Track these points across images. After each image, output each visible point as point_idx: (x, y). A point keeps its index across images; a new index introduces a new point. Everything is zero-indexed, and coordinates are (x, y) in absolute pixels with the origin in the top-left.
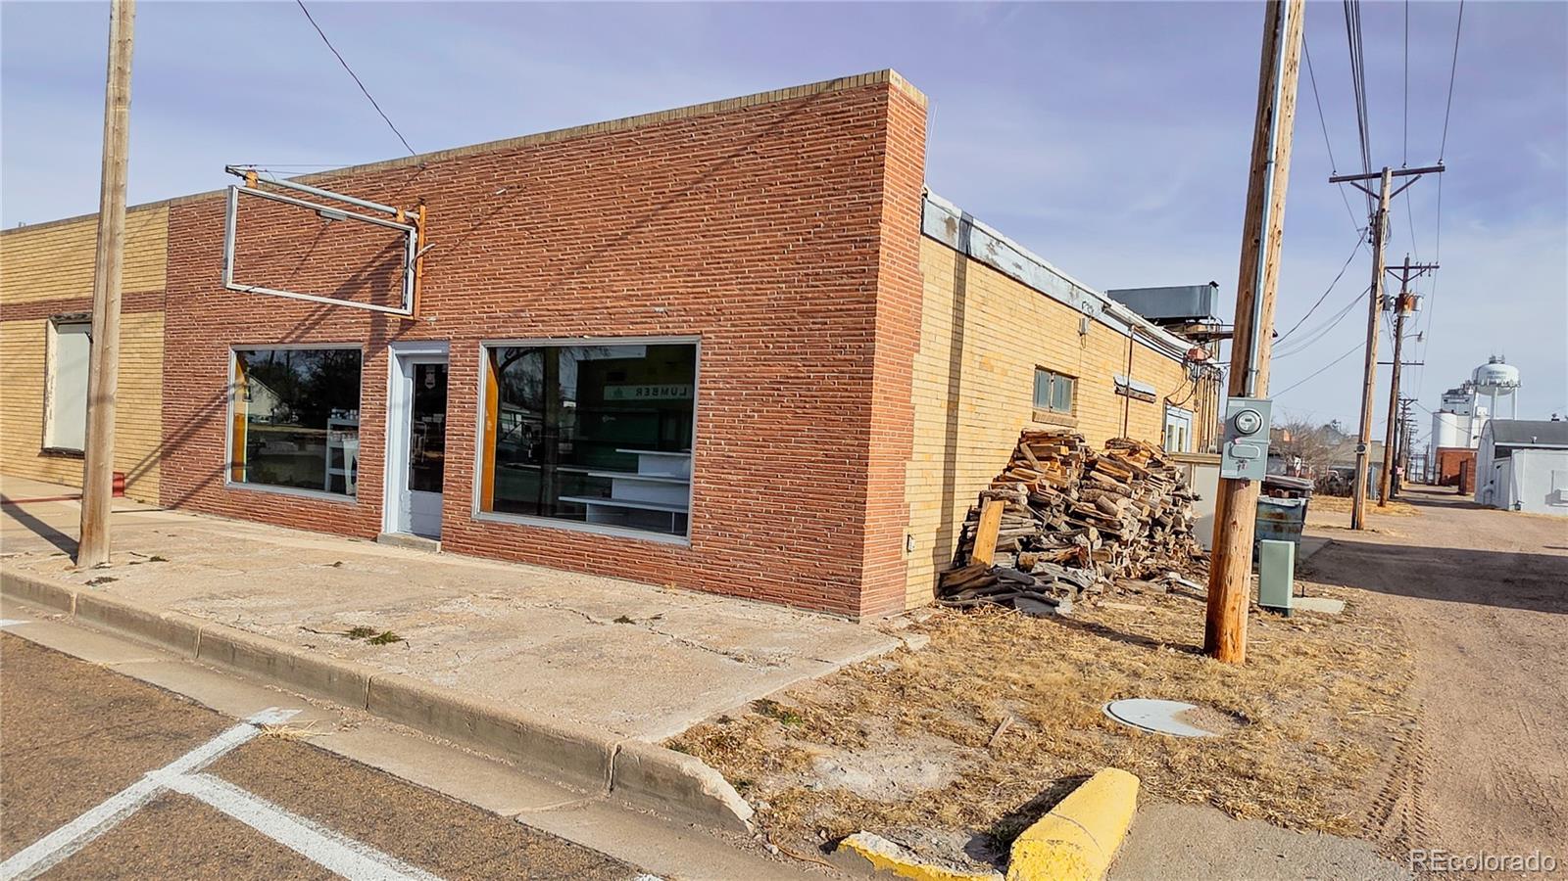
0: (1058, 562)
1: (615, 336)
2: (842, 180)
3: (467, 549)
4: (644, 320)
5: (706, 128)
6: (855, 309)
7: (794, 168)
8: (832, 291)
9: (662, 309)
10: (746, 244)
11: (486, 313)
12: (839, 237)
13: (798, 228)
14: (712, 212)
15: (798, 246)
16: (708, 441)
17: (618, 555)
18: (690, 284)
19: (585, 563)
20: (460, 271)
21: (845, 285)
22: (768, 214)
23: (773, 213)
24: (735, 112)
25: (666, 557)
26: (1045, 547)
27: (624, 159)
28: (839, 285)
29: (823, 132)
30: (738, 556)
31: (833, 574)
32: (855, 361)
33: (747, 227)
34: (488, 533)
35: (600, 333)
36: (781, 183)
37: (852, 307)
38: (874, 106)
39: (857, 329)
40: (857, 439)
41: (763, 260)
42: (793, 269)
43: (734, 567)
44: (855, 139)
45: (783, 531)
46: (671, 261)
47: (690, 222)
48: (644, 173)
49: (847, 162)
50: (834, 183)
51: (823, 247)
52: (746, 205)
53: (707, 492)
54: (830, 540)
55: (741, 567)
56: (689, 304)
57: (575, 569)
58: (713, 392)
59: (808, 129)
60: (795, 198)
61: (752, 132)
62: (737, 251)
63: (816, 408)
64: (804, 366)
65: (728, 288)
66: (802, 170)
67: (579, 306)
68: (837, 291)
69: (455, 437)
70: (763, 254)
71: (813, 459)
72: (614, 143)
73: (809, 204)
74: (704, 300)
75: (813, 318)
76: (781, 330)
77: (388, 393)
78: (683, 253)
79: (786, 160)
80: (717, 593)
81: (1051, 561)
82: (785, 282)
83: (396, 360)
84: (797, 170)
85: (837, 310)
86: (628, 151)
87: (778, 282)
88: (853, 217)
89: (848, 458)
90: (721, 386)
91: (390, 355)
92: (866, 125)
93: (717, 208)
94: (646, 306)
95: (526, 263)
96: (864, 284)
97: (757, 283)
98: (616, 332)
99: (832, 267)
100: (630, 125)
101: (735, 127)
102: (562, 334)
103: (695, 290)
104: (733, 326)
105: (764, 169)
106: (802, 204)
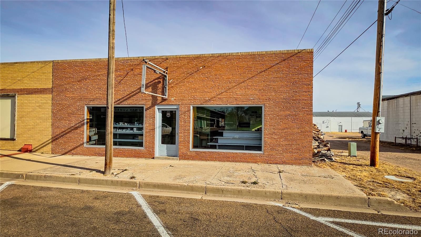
0: (326, 150)
1: (237, 104)
2: (302, 71)
3: (189, 159)
4: (246, 101)
5: (263, 57)
6: (307, 99)
7: (289, 68)
8: (301, 95)
9: (252, 98)
10: (276, 84)
11: (193, 98)
12: (302, 84)
13: (291, 81)
14: (266, 76)
15: (291, 85)
16: (267, 129)
17: (241, 157)
18: (260, 93)
19: (231, 160)
20: (182, 87)
21: (304, 94)
22: (282, 78)
23: (284, 78)
24: (271, 54)
25: (256, 156)
26: (321, 147)
27: (238, 62)
28: (303, 94)
29: (296, 60)
30: (278, 155)
31: (304, 157)
32: (308, 111)
33: (276, 80)
34: (196, 154)
35: (232, 103)
36: (285, 71)
37: (306, 99)
38: (310, 56)
39: (308, 104)
40: (309, 127)
41: (282, 88)
42: (290, 90)
43: (277, 157)
44: (305, 63)
45: (290, 148)
46: (254, 87)
47: (259, 78)
48: (245, 66)
49: (303, 68)
50: (300, 72)
51: (298, 86)
52: (276, 75)
53: (268, 141)
54: (303, 150)
55: (279, 157)
56: (260, 97)
57: (227, 161)
58: (268, 118)
59: (292, 59)
60: (290, 74)
61: (277, 59)
62: (274, 85)
63: (298, 121)
64: (294, 112)
65: (272, 94)
66: (291, 68)
67: (225, 97)
68: (302, 95)
69: (183, 130)
70: (281, 86)
71: (298, 132)
72: (235, 58)
73: (293, 76)
74: (265, 96)
75: (296, 101)
76: (287, 104)
77: (156, 119)
78: (258, 85)
79: (287, 66)
80: (272, 164)
81: (324, 150)
82: (288, 93)
83: (157, 109)
84: (290, 68)
85: (302, 99)
86: (239, 60)
87: (286, 93)
88: (305, 80)
89: (307, 131)
90: (271, 116)
91: (156, 108)
92: (308, 60)
93: (267, 76)
94: (247, 97)
95: (207, 85)
96: (309, 94)
97: (280, 93)
98: (238, 103)
99: (301, 90)
100: (240, 54)
101: (272, 57)
102: (220, 103)
103: (262, 94)
104: (273, 102)
105: (280, 67)
106: (292, 76)
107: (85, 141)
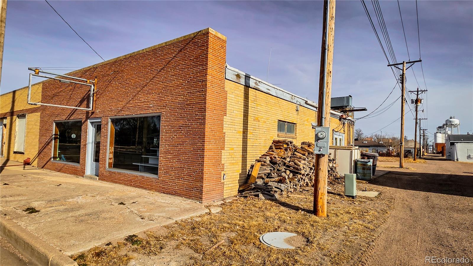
0: (276, 182)
1: (140, 114)
2: (197, 63)
3: (104, 179)
4: (147, 109)
5: (163, 50)
6: (201, 103)
7: (184, 60)
8: (195, 97)
9: (152, 105)
10: (173, 84)
11: (110, 109)
12: (197, 80)
13: (186, 78)
14: (164, 75)
15: (186, 84)
16: (163, 145)
17: (140, 181)
18: (159, 97)
19: (133, 184)
20: (104, 97)
21: (198, 95)
22: (178, 75)
23: (180, 74)
24: (170, 45)
25: (152, 182)
26: (273, 177)
27: (143, 61)
28: (197, 95)
29: (192, 48)
30: (171, 181)
31: (195, 187)
32: (201, 119)
33: (173, 79)
34: (109, 175)
35: (137, 113)
36: (182, 65)
37: (200, 102)
38: (205, 39)
39: (201, 109)
41: (177, 89)
42: (185, 91)
43: (170, 185)
44: (200, 50)
45: (182, 173)
46: (154, 91)
47: (159, 78)
48: (148, 65)
49: (198, 57)
50: (195, 64)
51: (193, 84)
52: (173, 72)
53: (163, 161)
54: (195, 176)
55: (171, 185)
56: (158, 103)
57: (130, 185)
58: (164, 130)
59: (188, 48)
60: (185, 69)
61: (174, 50)
62: (171, 86)
63: (191, 134)
64: (188, 121)
65: (168, 98)
66: (187, 60)
67: (132, 105)
68: (196, 97)
69: (102, 146)
70: (177, 87)
71: (190, 150)
72: (141, 57)
73: (189, 71)
74: (162, 102)
75: (190, 106)
76: (181, 110)
77: (88, 133)
78: (157, 88)
79: (183, 58)
80: (165, 193)
81: (274, 181)
82: (183, 95)
83: (90, 123)
84: (186, 61)
85: (196, 103)
86: (144, 59)
87: (181, 95)
88: (200, 74)
89: (199, 150)
90: (166, 128)
91: (88, 122)
92: (203, 45)
93: (166, 74)
94: (148, 104)
95: (119, 93)
96: (203, 95)
97: (175, 96)
98: (140, 113)
99: (195, 90)
100: (144, 51)
101: (170, 49)
102: (128, 114)
103: (160, 99)
104: (170, 109)
105: (177, 61)
106: (187, 71)
107: (52, 156)
